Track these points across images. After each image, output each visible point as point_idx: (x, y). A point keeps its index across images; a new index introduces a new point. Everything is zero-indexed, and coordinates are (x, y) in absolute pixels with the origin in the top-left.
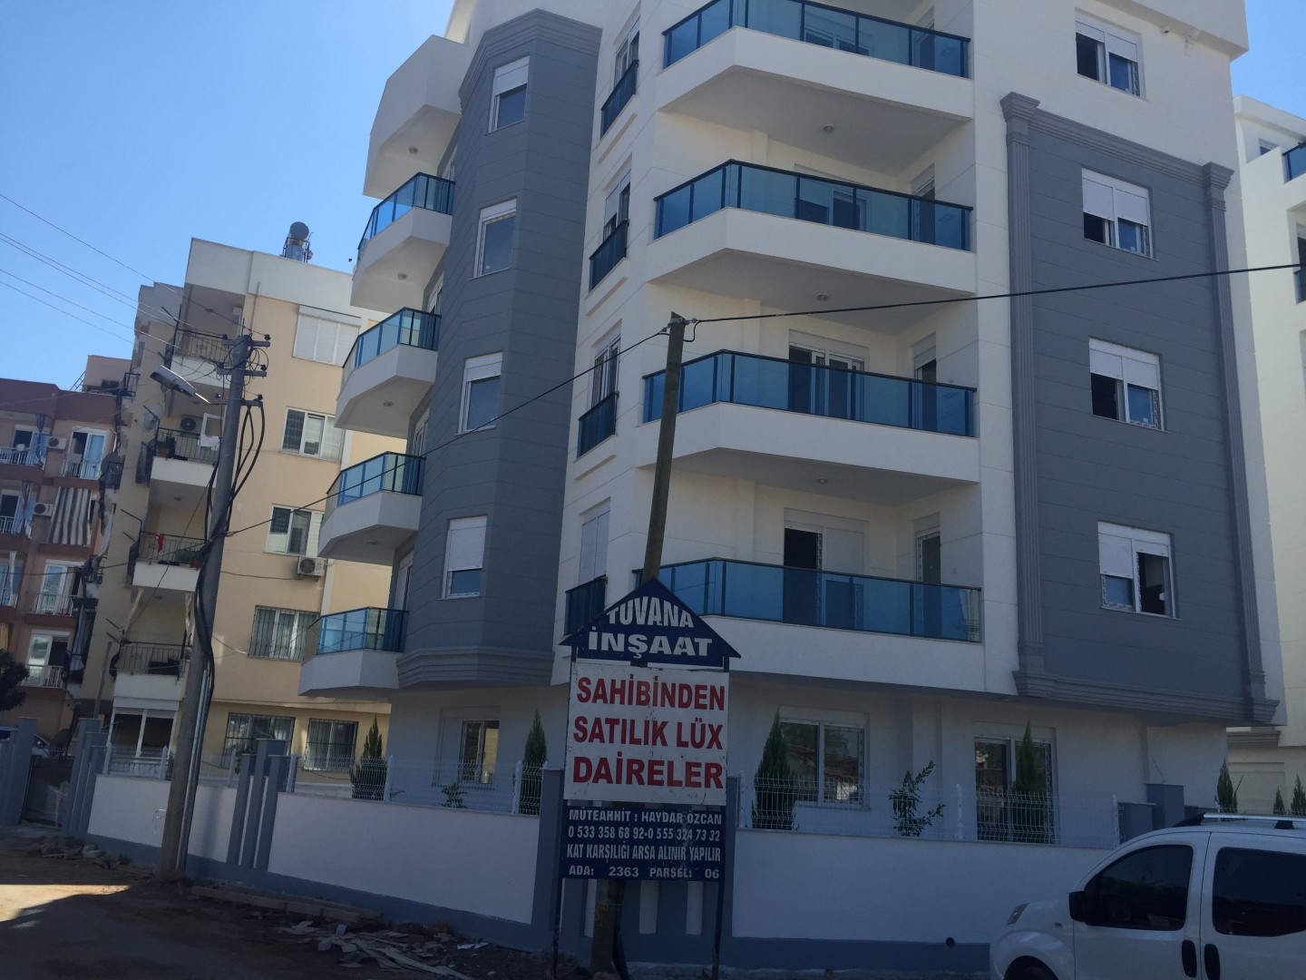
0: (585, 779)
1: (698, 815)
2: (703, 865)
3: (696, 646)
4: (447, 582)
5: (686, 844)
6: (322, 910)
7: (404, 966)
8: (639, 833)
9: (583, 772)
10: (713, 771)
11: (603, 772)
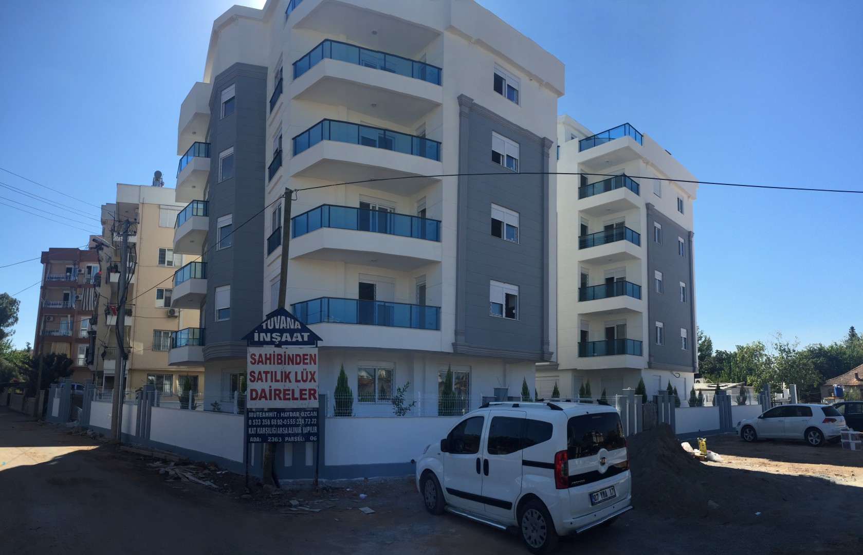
0: (255, 399)
1: (306, 413)
2: (309, 434)
3: (302, 337)
4: (216, 315)
5: (301, 426)
6: (165, 456)
7: (191, 481)
8: (280, 422)
9: (254, 396)
10: (312, 392)
11: (263, 395)
